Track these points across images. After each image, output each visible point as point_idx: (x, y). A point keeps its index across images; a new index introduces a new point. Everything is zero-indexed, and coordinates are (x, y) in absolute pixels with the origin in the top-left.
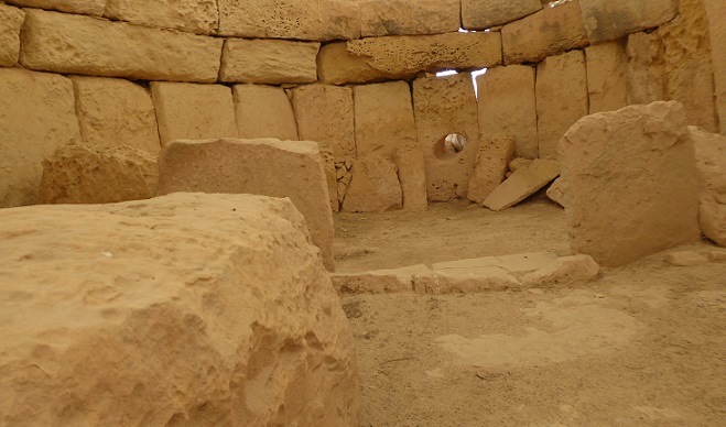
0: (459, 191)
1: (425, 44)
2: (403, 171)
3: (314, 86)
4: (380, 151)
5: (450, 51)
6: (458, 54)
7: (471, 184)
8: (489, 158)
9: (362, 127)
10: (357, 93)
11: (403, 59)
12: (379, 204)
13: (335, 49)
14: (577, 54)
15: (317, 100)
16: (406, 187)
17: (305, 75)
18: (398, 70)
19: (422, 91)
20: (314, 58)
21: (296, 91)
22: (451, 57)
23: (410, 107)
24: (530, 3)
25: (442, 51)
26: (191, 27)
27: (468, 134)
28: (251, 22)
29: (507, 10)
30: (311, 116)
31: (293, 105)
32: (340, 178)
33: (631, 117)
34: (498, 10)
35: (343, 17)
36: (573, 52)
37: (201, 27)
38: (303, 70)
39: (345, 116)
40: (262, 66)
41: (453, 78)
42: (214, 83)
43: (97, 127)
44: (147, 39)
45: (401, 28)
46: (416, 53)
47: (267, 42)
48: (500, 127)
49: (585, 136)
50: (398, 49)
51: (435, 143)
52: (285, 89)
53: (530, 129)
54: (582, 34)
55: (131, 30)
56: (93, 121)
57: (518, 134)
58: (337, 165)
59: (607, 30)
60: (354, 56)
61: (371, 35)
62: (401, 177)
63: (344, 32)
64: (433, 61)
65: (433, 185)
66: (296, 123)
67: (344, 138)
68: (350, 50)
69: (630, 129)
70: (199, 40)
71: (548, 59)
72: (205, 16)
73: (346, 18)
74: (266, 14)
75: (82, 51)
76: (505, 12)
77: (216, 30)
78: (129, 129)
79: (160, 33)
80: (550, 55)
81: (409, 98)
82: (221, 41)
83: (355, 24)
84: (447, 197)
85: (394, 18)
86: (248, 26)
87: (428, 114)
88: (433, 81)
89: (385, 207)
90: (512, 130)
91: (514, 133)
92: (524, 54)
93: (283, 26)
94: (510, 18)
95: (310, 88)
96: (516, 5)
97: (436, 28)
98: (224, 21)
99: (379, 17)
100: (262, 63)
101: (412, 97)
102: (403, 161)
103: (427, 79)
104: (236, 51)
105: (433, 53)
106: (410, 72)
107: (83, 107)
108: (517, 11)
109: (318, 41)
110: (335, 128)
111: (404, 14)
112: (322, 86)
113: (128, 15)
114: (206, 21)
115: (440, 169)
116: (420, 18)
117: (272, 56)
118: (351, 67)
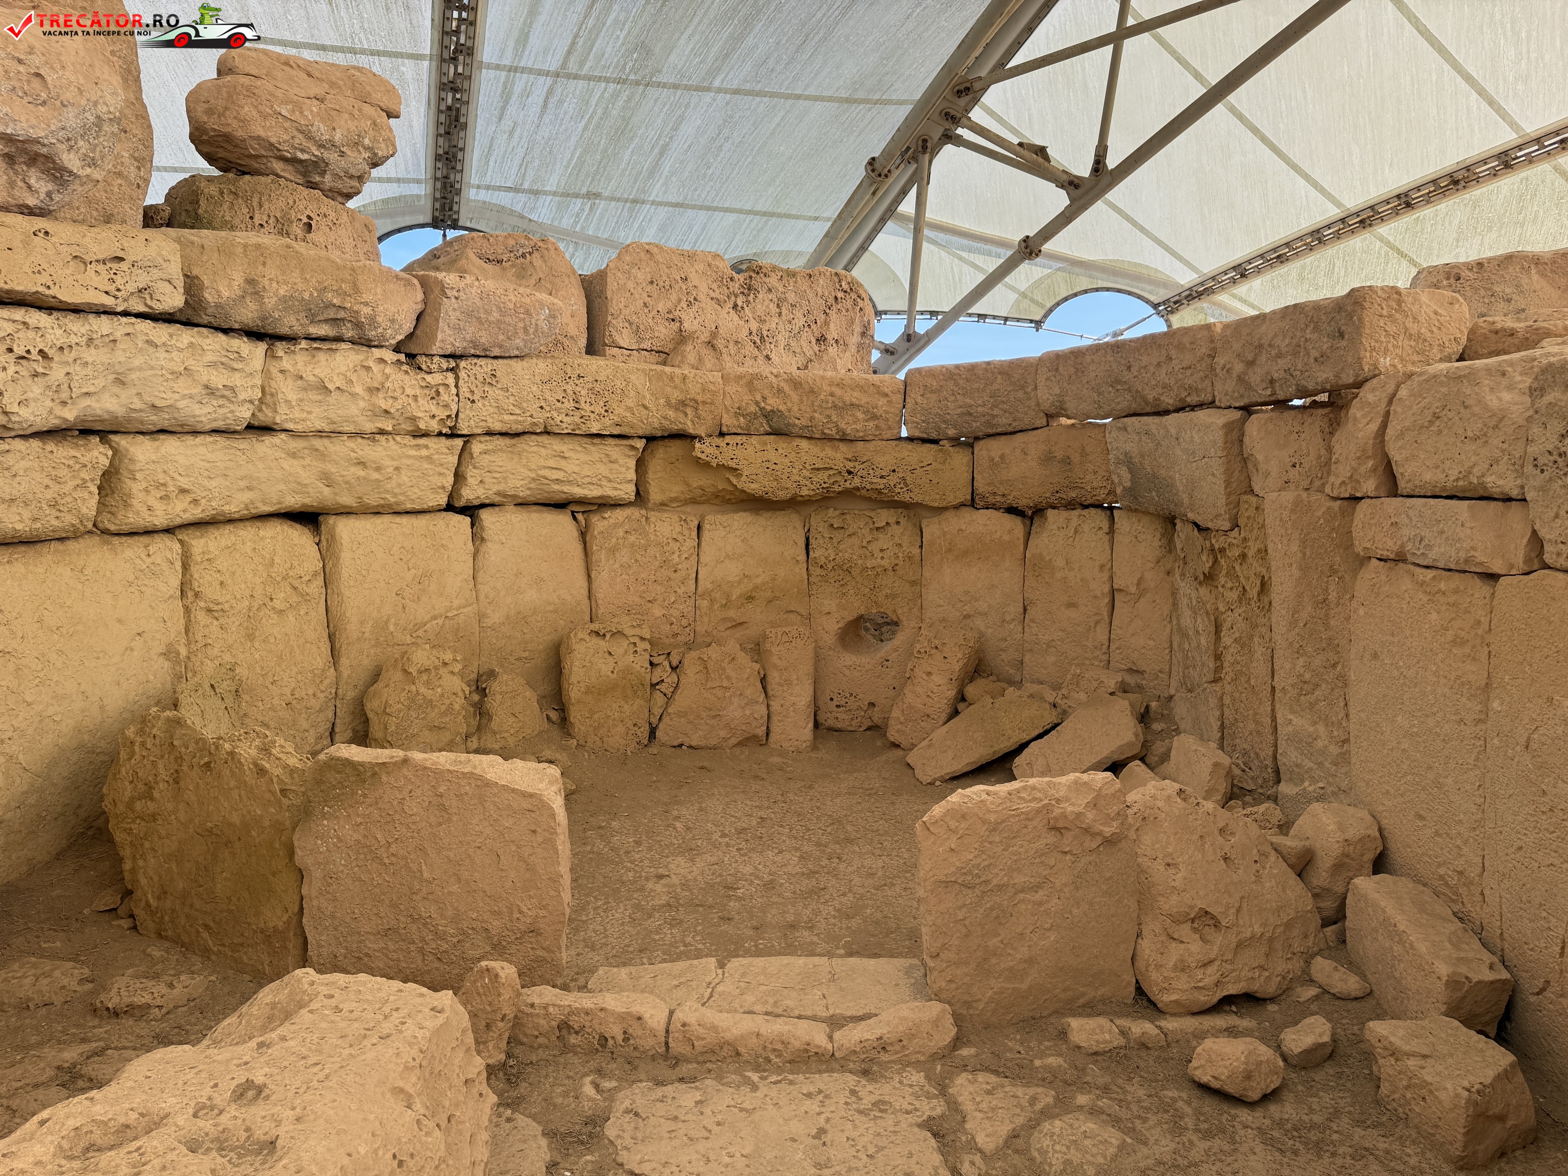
0: (877, 716)
1: (838, 456)
2: (774, 677)
3: (628, 511)
4: (739, 633)
5: (878, 472)
6: (893, 480)
7: (894, 714)
9: (710, 586)
10: (706, 526)
11: (795, 478)
12: (723, 734)
13: (676, 448)
14: (1098, 518)
15: (632, 538)
16: (775, 705)
17: (613, 493)
18: (782, 495)
19: (826, 532)
20: (632, 463)
21: (595, 519)
22: (880, 483)
23: (803, 557)
24: (1026, 413)
25: (865, 472)
26: (403, 426)
27: (901, 617)
28: (518, 411)
29: (987, 417)
30: (617, 565)
31: (585, 543)
32: (657, 684)
33: (1030, 801)
34: (970, 414)
35: (691, 400)
36: (1093, 511)
37: (422, 426)
38: (608, 484)
39: (680, 567)
40: (533, 479)
41: (884, 516)
42: (440, 510)
43: (216, 614)
44: (322, 456)
45: (795, 425)
46: (818, 469)
47: (544, 439)
48: (958, 614)
49: (953, 824)
50: (787, 460)
51: (840, 625)
52: (573, 512)
53: (1012, 626)
54: (1109, 487)
55: (294, 444)
56: (211, 605)
57: (990, 631)
58: (656, 660)
59: (1145, 497)
60: (707, 465)
61: (739, 431)
62: (769, 688)
63: (689, 423)
64: (848, 485)
65: (832, 699)
66: (589, 576)
67: (676, 606)
68: (699, 455)
69: (1027, 819)
70: (417, 445)
71: (1050, 513)
72: (434, 409)
73: (696, 402)
74: (548, 394)
75: (205, 493)
76: (983, 419)
77: (450, 428)
78: (274, 608)
79: (347, 443)
80: (1054, 508)
81: (802, 543)
82: (459, 442)
83: (711, 412)
84: (854, 723)
85: (782, 408)
86: (512, 418)
87: (832, 574)
88: (848, 517)
89: (734, 741)
90: (979, 622)
91: (983, 629)
92: (1011, 497)
93: (578, 414)
94: (991, 431)
95: (619, 514)
96: (1001, 412)
97: (858, 431)
98: (468, 412)
99: (757, 403)
100: (534, 475)
101: (807, 539)
102: (775, 659)
103: (837, 512)
104: (487, 456)
105: (850, 473)
106: (806, 498)
107: (195, 584)
108: (1003, 422)
109: (641, 437)
110: (659, 588)
111: (802, 401)
112: (644, 512)
113: (291, 420)
114: (434, 416)
115: (847, 672)
116: (828, 413)
117: (552, 463)
118: (700, 481)
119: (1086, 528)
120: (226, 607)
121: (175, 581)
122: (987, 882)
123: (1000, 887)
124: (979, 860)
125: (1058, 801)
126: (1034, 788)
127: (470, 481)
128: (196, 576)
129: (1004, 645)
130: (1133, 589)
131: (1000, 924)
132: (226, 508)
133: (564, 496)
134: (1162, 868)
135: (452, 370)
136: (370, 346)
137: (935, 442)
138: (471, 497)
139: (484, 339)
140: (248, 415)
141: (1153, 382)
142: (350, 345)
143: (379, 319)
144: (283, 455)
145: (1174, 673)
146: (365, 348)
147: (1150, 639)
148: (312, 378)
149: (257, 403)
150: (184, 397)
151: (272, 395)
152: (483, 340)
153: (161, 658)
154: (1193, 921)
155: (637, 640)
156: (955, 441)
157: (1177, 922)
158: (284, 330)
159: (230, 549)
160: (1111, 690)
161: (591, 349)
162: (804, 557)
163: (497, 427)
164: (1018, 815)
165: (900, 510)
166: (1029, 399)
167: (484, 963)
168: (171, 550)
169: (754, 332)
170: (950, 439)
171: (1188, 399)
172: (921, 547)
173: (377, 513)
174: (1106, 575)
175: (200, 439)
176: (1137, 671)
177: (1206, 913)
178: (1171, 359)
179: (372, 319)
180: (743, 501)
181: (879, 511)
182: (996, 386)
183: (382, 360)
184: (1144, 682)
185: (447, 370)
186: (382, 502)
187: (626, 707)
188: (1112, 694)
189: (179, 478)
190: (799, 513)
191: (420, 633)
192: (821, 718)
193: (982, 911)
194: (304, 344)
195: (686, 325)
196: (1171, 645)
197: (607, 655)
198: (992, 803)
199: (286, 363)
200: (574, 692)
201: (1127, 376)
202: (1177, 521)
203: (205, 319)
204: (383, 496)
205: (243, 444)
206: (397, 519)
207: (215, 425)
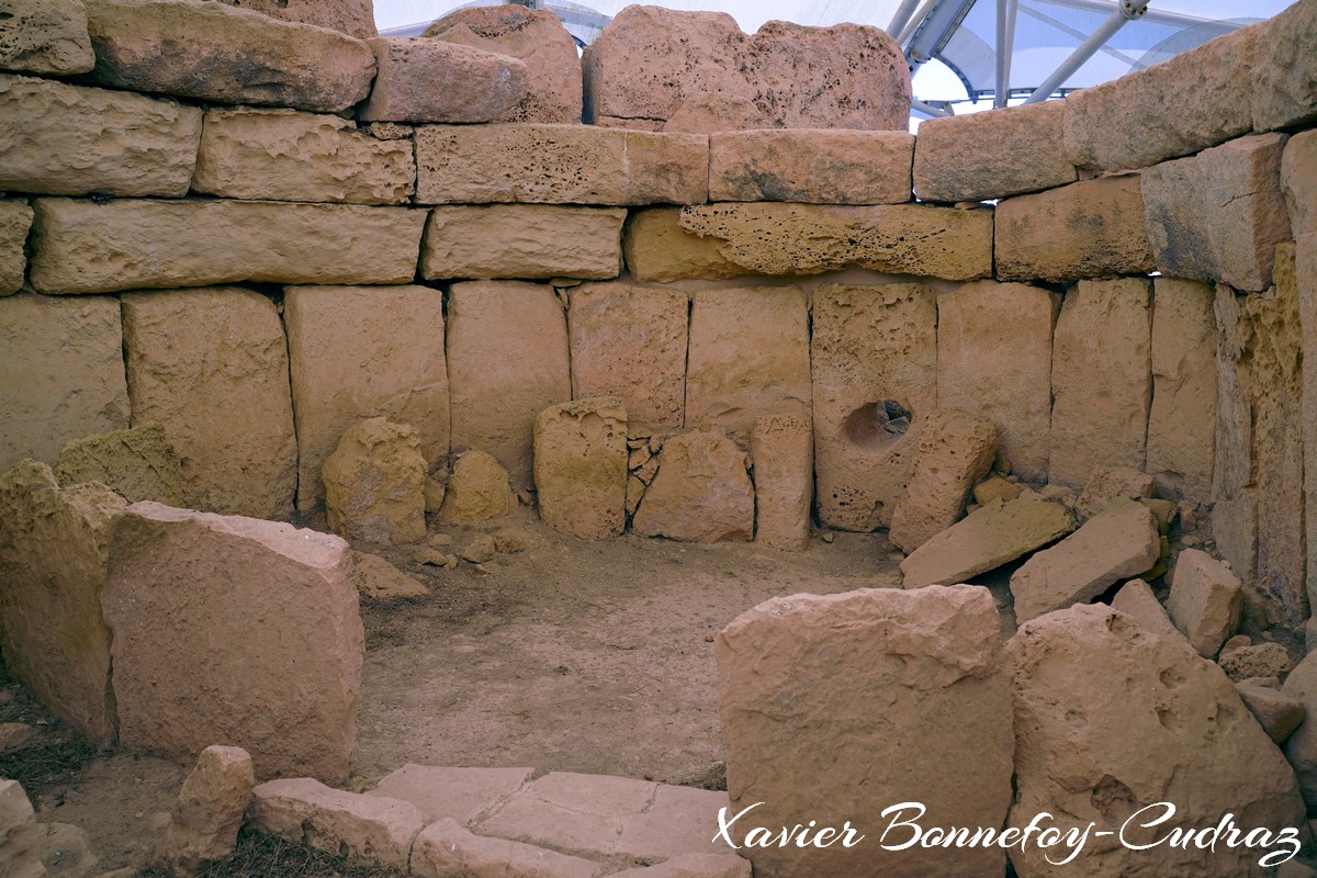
0: (883, 516)
1: (837, 222)
2: (762, 468)
3: (611, 287)
4: (731, 420)
5: (885, 241)
6: (901, 249)
7: (898, 514)
8: (935, 470)
9: (702, 369)
10: (697, 304)
11: (790, 249)
12: (705, 526)
13: (662, 219)
14: (1134, 289)
15: (615, 315)
16: (764, 498)
17: (594, 267)
18: (777, 268)
19: (830, 311)
20: (615, 235)
21: (577, 295)
22: (886, 254)
23: (804, 338)
24: (1052, 166)
25: (869, 241)
26: (359, 195)
27: (914, 406)
28: (481, 180)
29: (1007, 173)
30: (598, 344)
31: (567, 321)
32: (636, 470)
33: (862, 617)
34: (989, 171)
35: (673, 164)
36: (1129, 280)
37: (377, 194)
38: (589, 258)
39: (667, 346)
40: (506, 252)
41: (896, 291)
42: (409, 284)
43: (164, 378)
44: (271, 224)
45: (789, 190)
46: (817, 239)
47: (517, 209)
48: (977, 404)
49: (759, 641)
50: (781, 229)
51: (846, 414)
52: (555, 288)
53: (1037, 419)
54: (1146, 250)
55: (239, 212)
56: (158, 368)
57: (1012, 424)
58: (631, 444)
59: (1182, 259)
60: (694, 235)
61: (728, 198)
62: (757, 479)
63: (673, 191)
64: (850, 256)
65: (835, 496)
66: (570, 354)
67: (663, 388)
68: (685, 225)
69: (857, 640)
70: (375, 215)
71: (1082, 284)
72: (387, 176)
73: (679, 166)
74: (514, 163)
75: (141, 259)
76: (1003, 176)
77: (410, 197)
78: (228, 375)
79: (296, 211)
80: (1087, 278)
81: (804, 320)
82: (422, 214)
83: (696, 177)
84: (859, 523)
85: (775, 171)
86: (476, 186)
87: (836, 357)
88: (855, 293)
89: (717, 535)
90: (1000, 416)
91: (1005, 422)
92: (1036, 267)
93: (549, 182)
94: (1013, 190)
95: (601, 290)
96: (1024, 167)
97: (860, 194)
98: (427, 180)
99: (747, 166)
100: (506, 248)
101: (811, 318)
102: (763, 449)
103: (843, 288)
104: (452, 227)
105: (852, 242)
106: (805, 272)
107: (140, 348)
108: (1027, 178)
109: (621, 207)
110: (644, 369)
111: (796, 163)
112: (627, 287)
113: (235, 187)
114: (389, 185)
115: (853, 466)
116: (827, 174)
117: (525, 235)
118: (689, 253)
119: (1121, 301)
120: (174, 370)
121: (116, 343)
122: (801, 716)
123: (820, 725)
124: (789, 688)
125: (901, 619)
126: (869, 601)
127: (438, 253)
128: (141, 339)
129: (1027, 440)
130: (1173, 375)
131: (821, 769)
132: (169, 273)
133: (542, 270)
134: (1061, 717)
135: (411, 137)
136: (316, 113)
137: (951, 204)
138: (440, 270)
139: (440, 103)
140: (185, 180)
141: (1187, 113)
142: (292, 112)
143: (321, 84)
144: (231, 223)
145: (1216, 477)
146: (311, 115)
147: (1191, 434)
148: (252, 145)
149: (193, 168)
150: (106, 159)
151: (211, 161)
152: (438, 105)
153: (102, 417)
154: (1095, 791)
155: (612, 422)
156: (976, 203)
157: (1072, 790)
158: (214, 94)
159: (181, 314)
160: (1136, 496)
161: (588, 117)
162: (807, 338)
163: (460, 195)
164: (845, 635)
165: (913, 285)
166: (1055, 149)
167: (209, 748)
168: (107, 312)
169: (765, 94)
170: (967, 201)
171: (1226, 129)
172: (936, 326)
173: (341, 284)
174: (1144, 359)
175: (133, 203)
176: (1176, 474)
177: (1117, 782)
178: (1205, 80)
179: (313, 84)
180: (738, 276)
181: (889, 286)
182: (1017, 136)
183: (327, 127)
184: (1183, 488)
185: (404, 137)
186: (343, 273)
187: (600, 492)
188: (1137, 499)
189: (112, 242)
190: (800, 289)
191: (385, 406)
192: (824, 514)
193: (795, 751)
194: (241, 110)
195: (685, 90)
196: (1215, 442)
197: (578, 437)
198: (809, 617)
199: (223, 130)
200: (543, 474)
201: (1160, 109)
202: (1217, 286)
203: (123, 82)
204: (344, 266)
205: (178, 210)
206: (362, 291)
207: (147, 190)
